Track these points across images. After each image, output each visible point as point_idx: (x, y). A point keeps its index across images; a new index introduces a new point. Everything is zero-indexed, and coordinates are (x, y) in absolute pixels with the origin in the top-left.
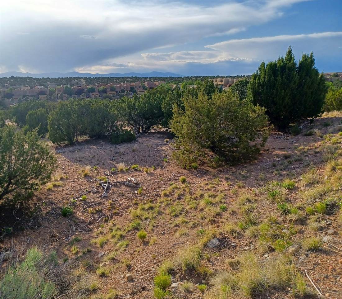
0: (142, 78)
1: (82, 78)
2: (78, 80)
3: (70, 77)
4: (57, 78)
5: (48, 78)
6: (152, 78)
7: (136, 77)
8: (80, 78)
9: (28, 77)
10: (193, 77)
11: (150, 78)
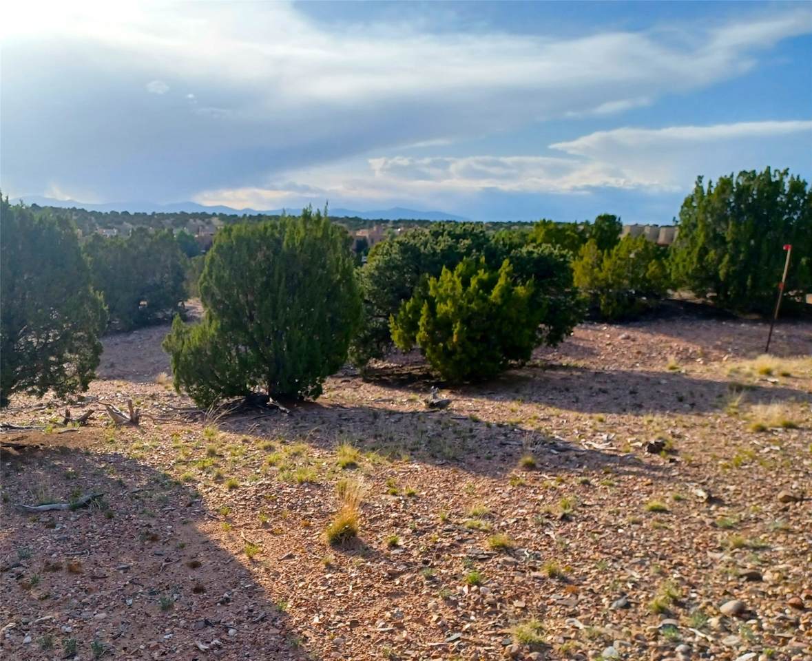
0: (373, 220)
1: (214, 215)
2: (203, 220)
3: (183, 213)
4: (149, 213)
5: (126, 213)
6: (400, 221)
7: (356, 219)
8: (210, 216)
9: (74, 209)
10: (514, 224)
11: (395, 222)
